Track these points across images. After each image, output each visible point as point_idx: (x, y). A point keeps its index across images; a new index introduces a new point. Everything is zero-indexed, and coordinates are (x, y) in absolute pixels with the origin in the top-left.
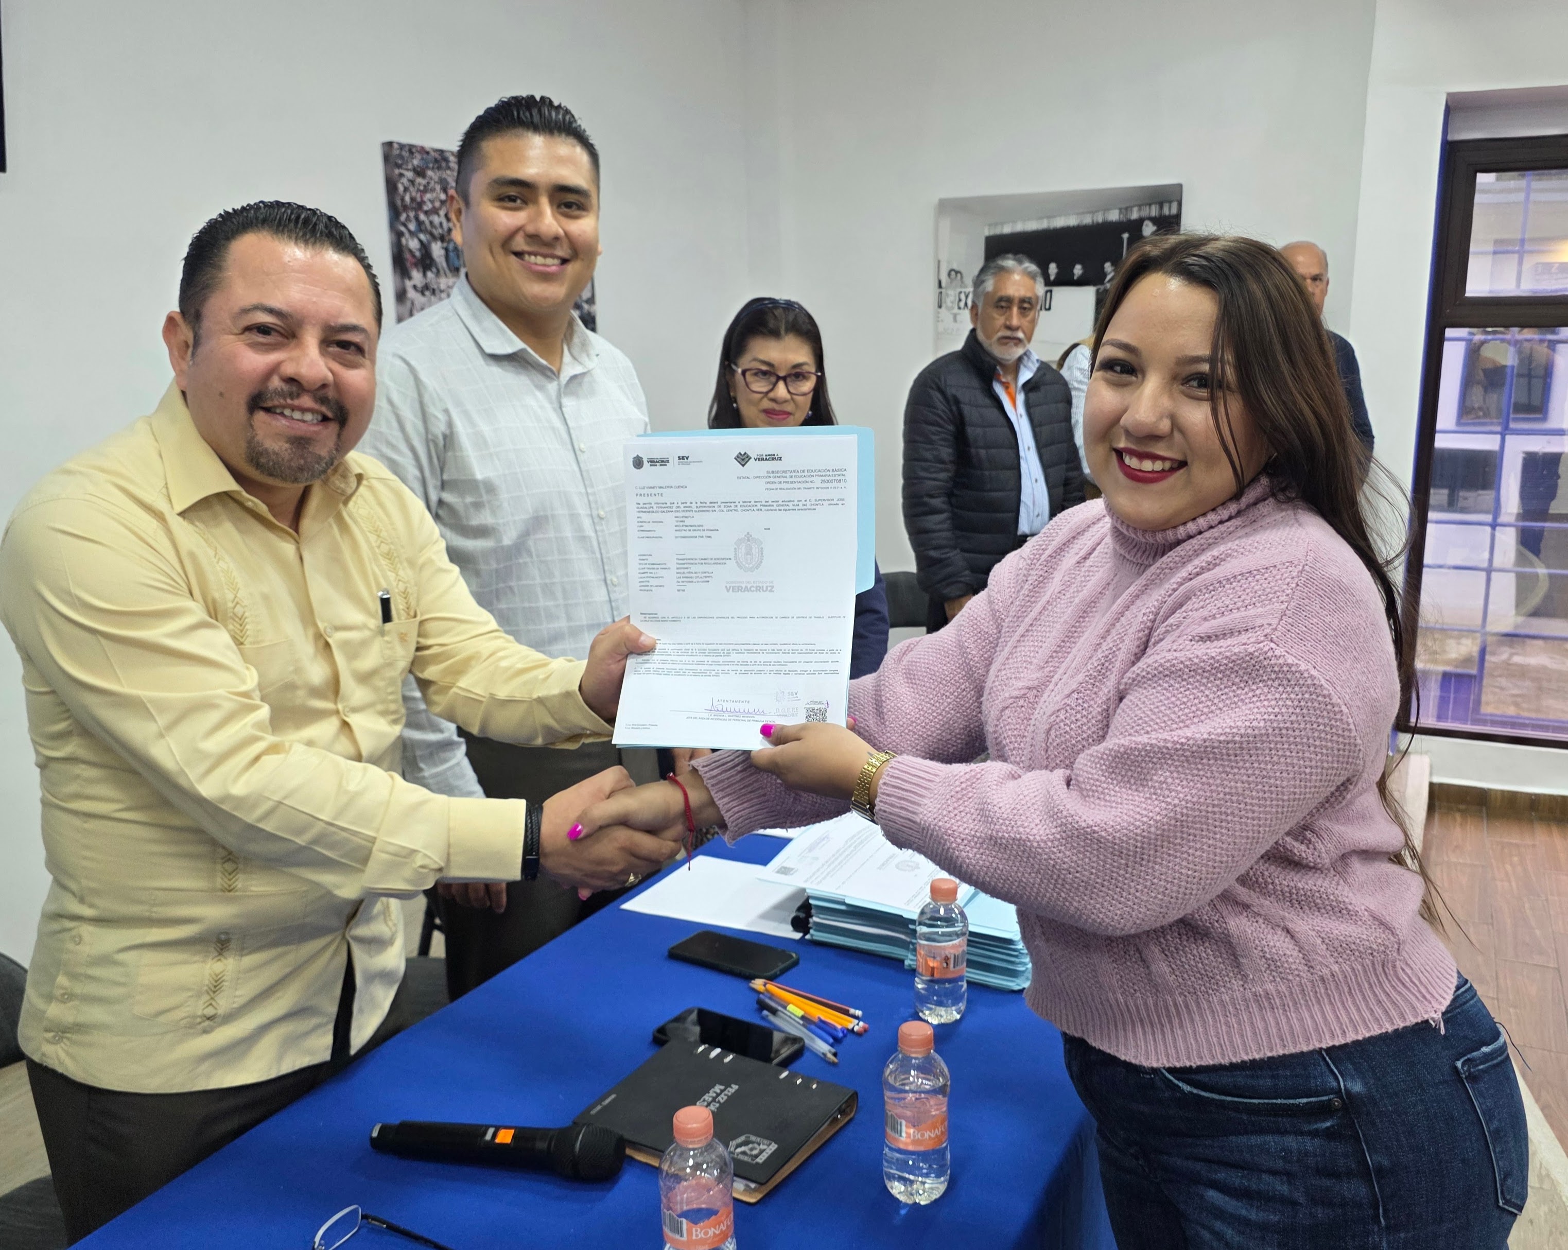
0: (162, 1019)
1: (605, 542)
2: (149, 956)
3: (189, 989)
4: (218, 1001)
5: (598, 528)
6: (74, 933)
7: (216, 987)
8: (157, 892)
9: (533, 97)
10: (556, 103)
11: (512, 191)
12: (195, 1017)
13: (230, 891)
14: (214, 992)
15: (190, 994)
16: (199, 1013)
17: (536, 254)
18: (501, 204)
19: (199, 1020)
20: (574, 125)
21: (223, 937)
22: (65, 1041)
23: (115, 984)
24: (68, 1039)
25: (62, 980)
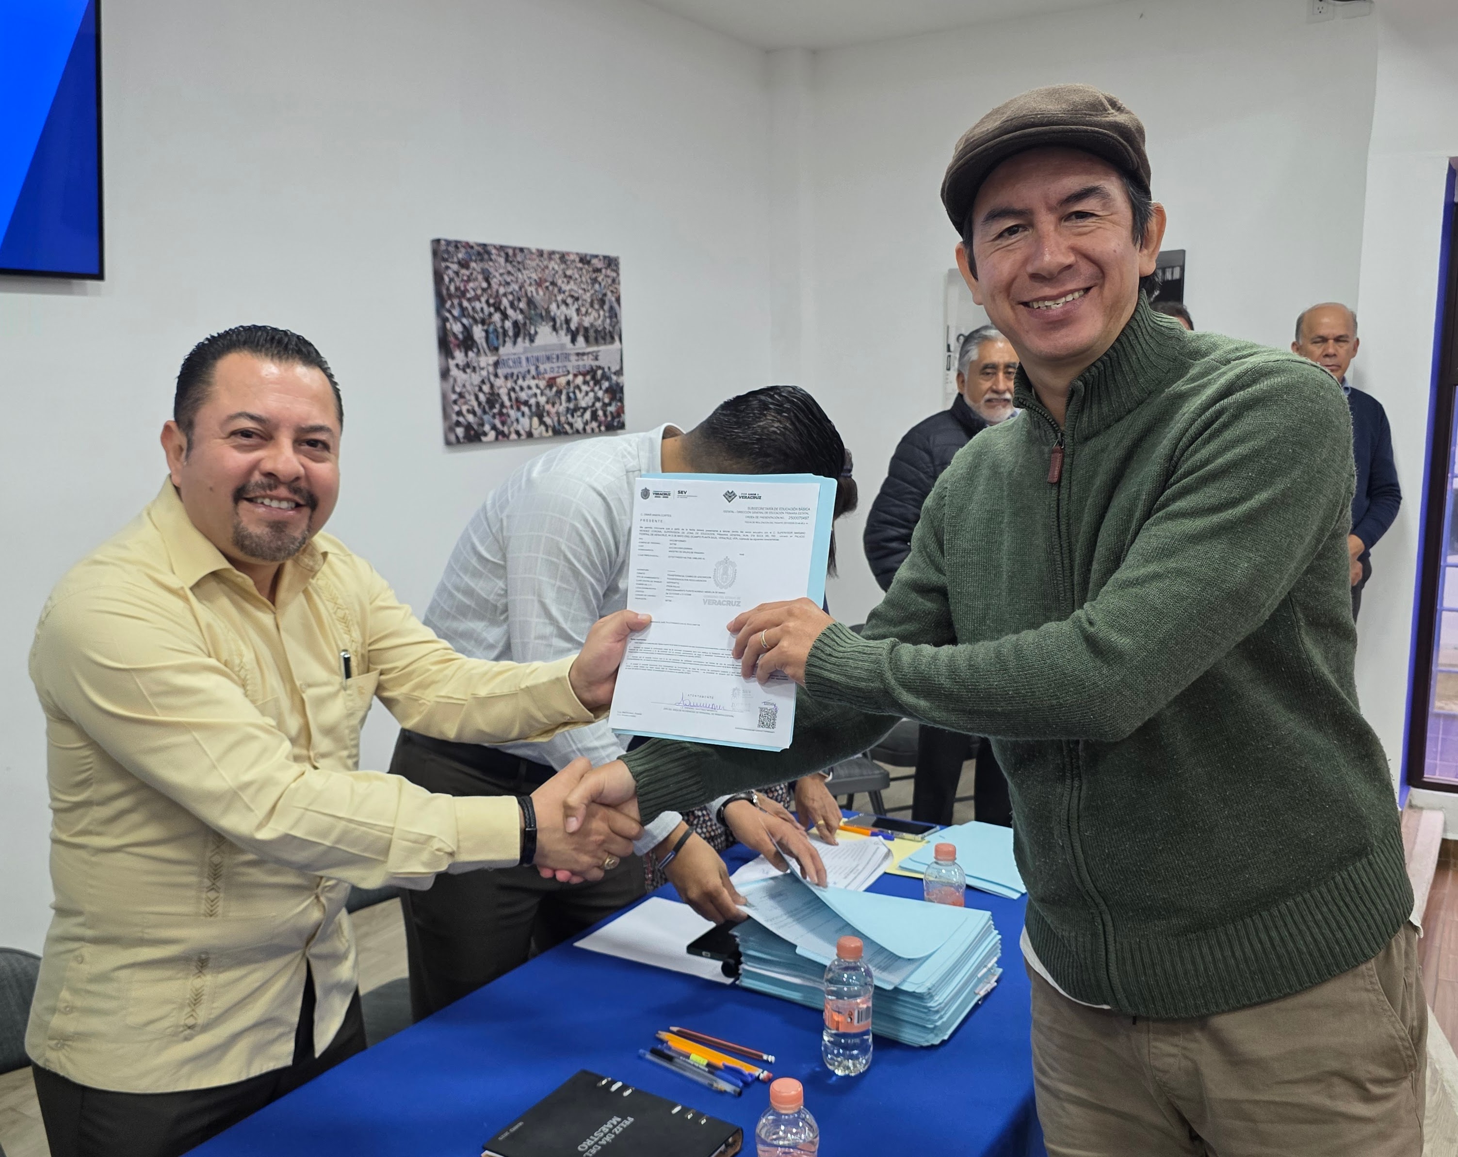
0: (150, 1028)
2: (139, 975)
4: (198, 1013)
6: (76, 954)
8: (152, 916)
15: (173, 1007)
21: (203, 957)
22: (66, 1047)
23: (111, 997)
24: (69, 1046)
25: (65, 994)
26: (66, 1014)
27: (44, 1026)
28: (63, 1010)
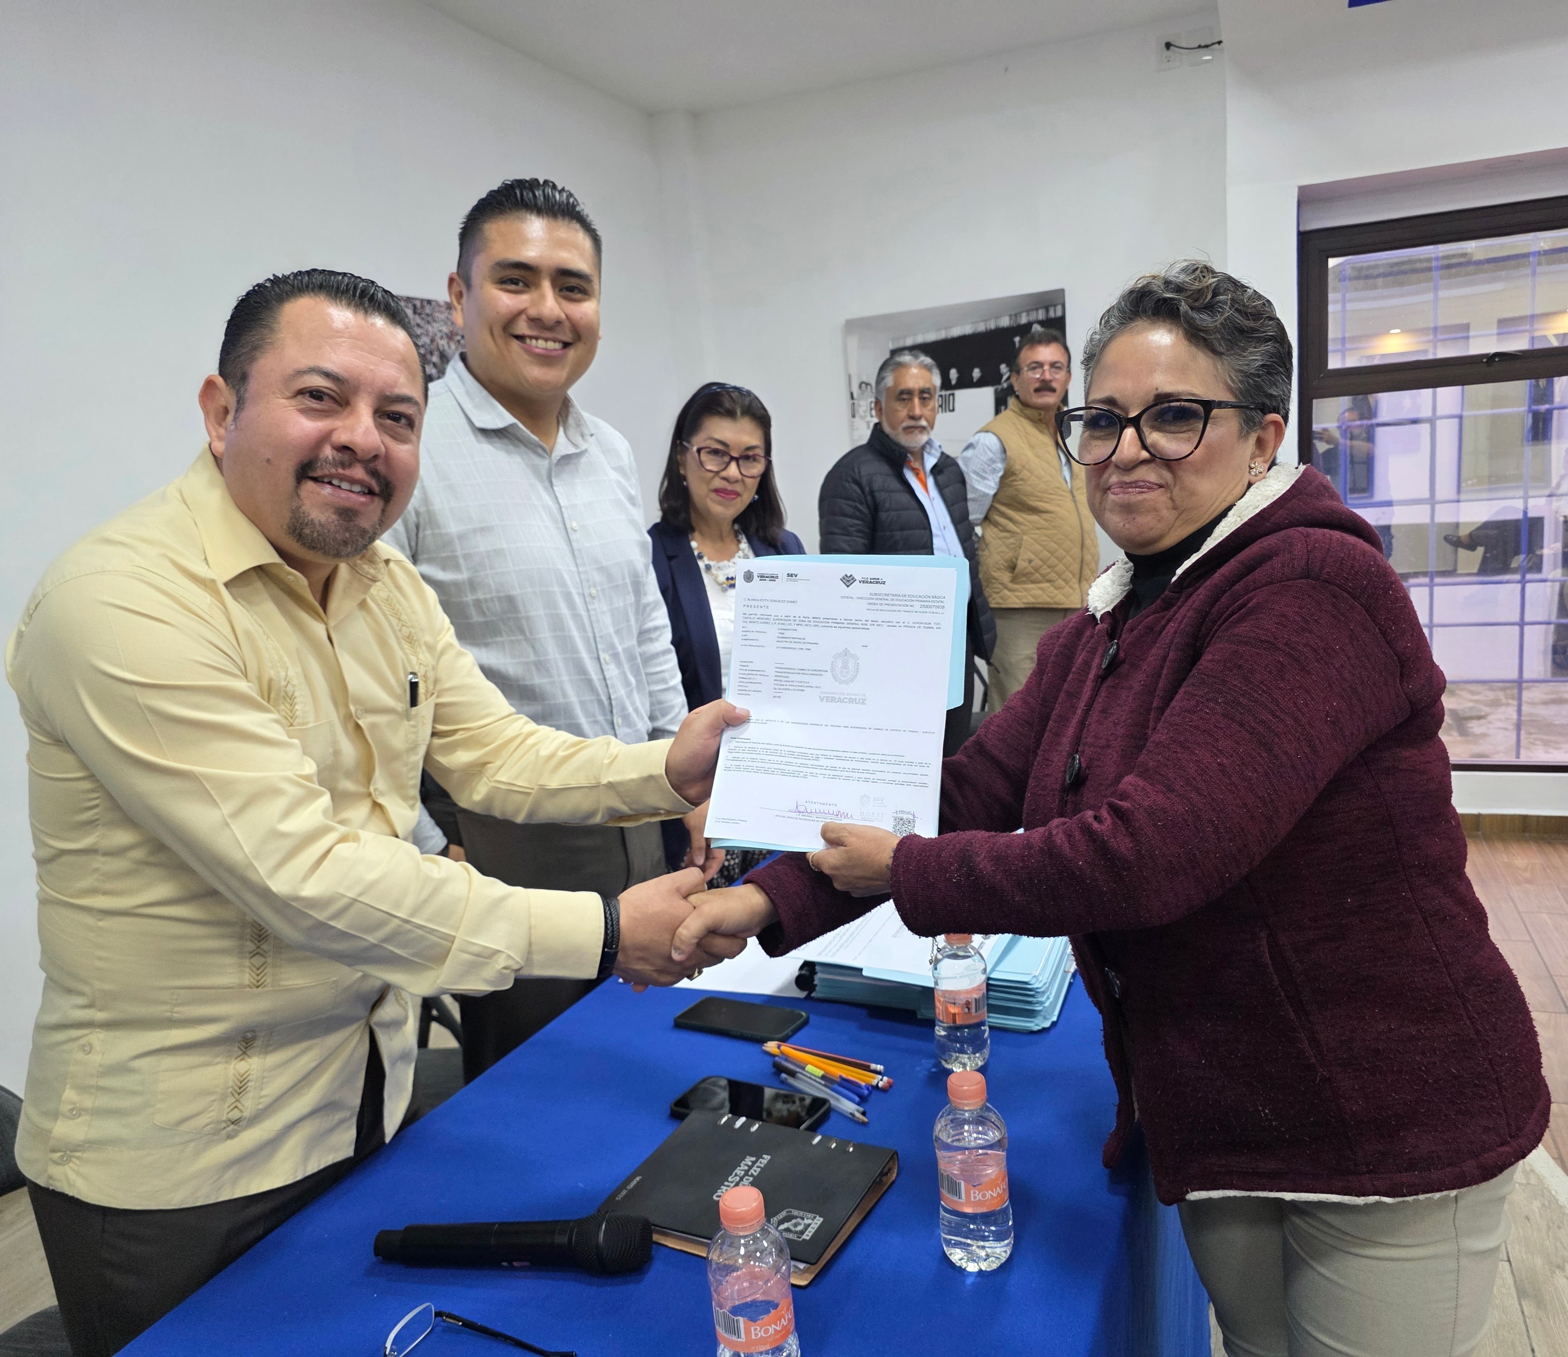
0: (184, 1127)
1: (598, 621)
2: (169, 1061)
3: (211, 1093)
4: (244, 1102)
5: (590, 607)
6: (83, 1041)
7: (241, 1087)
8: (179, 991)
9: (536, 180)
10: (560, 188)
11: (515, 273)
12: (219, 1122)
13: (257, 987)
14: (239, 1094)
15: (213, 1098)
16: (224, 1118)
17: (537, 338)
18: (504, 286)
19: (224, 1125)
20: (578, 209)
21: (249, 1035)
22: (74, 1160)
23: (134, 1093)
24: (77, 1158)
25: (69, 1094)
26: (73, 1119)
27: (41, 1135)
28: (68, 1114)
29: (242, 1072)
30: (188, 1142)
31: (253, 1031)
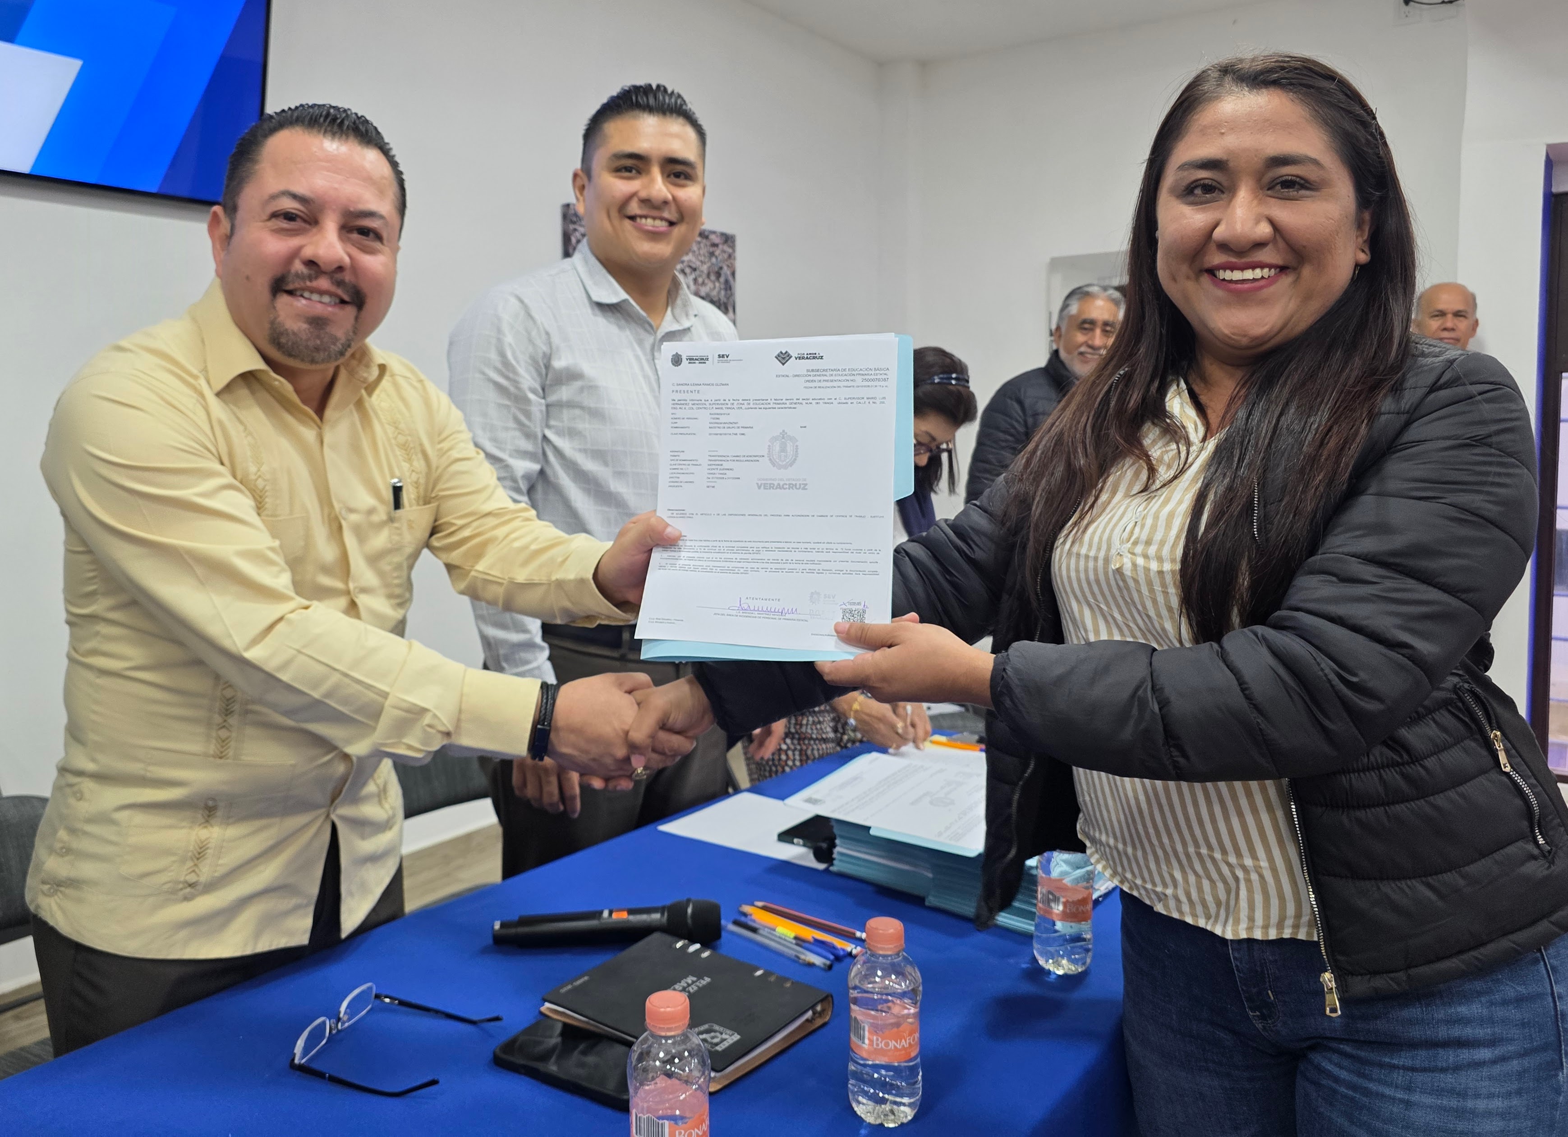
0: (146, 881)
2: (141, 818)
3: (174, 854)
4: (202, 868)
6: (76, 788)
7: (200, 853)
8: (153, 751)
10: (670, 90)
11: (629, 163)
12: (177, 882)
13: (221, 758)
15: (173, 858)
16: (182, 879)
17: (646, 217)
18: (619, 174)
19: (181, 886)
20: (685, 108)
21: (211, 803)
22: (58, 893)
23: (108, 842)
24: (60, 892)
25: (62, 834)
26: (61, 856)
28: (59, 851)
29: (203, 838)
30: (150, 895)
31: (213, 799)
